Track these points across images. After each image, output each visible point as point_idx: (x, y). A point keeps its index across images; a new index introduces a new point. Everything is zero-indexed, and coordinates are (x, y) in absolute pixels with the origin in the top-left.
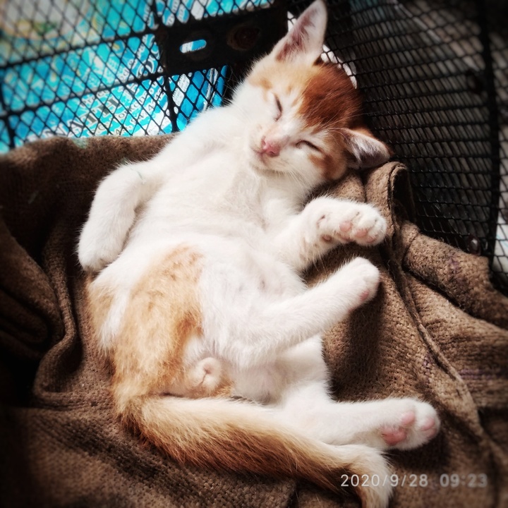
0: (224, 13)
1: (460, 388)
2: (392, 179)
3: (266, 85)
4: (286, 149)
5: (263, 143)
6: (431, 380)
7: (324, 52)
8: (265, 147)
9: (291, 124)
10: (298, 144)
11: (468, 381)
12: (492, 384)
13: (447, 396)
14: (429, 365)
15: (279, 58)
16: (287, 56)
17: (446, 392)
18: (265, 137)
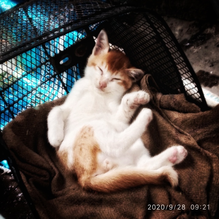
0: (71, 45)
1: (189, 137)
2: (147, 80)
3: (94, 64)
4: (108, 83)
5: (100, 84)
6: (179, 138)
7: (110, 46)
8: (101, 85)
9: (107, 75)
10: (112, 80)
11: (191, 134)
12: (199, 132)
13: (186, 141)
14: (177, 134)
15: (95, 54)
16: (98, 52)
17: (185, 140)
18: (100, 82)
